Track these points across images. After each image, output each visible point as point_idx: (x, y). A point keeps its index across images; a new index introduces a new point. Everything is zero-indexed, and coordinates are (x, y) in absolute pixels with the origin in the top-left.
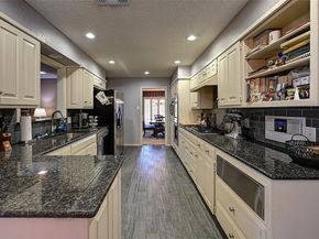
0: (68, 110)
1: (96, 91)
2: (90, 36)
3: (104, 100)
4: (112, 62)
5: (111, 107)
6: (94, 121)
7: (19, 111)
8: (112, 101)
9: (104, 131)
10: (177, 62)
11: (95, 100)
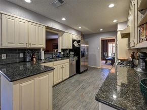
0: (62, 49)
1: (74, 41)
2: (64, 19)
3: (76, 45)
4: (80, 28)
5: (79, 48)
6: (72, 54)
7: (42, 49)
8: (80, 45)
9: (76, 58)
10: (115, 21)
11: (73, 45)
